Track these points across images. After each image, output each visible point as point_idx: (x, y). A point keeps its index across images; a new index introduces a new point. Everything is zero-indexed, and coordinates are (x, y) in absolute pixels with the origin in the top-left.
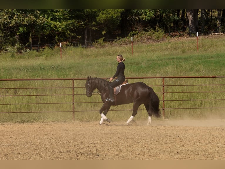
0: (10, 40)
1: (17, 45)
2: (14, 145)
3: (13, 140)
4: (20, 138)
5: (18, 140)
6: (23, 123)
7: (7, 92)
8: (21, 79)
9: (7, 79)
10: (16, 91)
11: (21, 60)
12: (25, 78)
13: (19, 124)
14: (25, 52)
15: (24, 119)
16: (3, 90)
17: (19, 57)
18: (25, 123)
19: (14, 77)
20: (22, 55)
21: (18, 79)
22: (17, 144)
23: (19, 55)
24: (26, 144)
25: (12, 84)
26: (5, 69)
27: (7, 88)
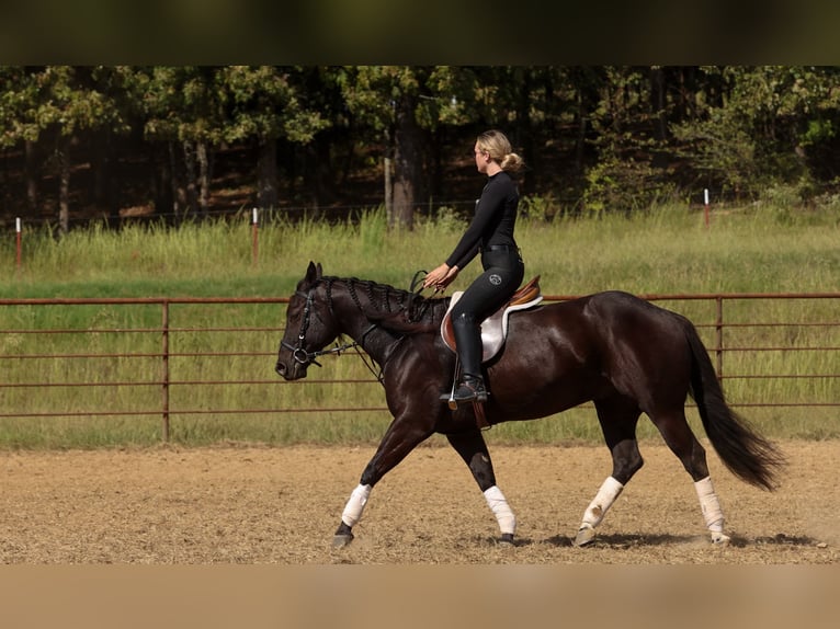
0: (776, 164)
1: (803, 182)
2: (786, 513)
3: (784, 497)
4: (809, 491)
5: (801, 496)
6: (818, 439)
7: (764, 337)
8: (811, 291)
9: (766, 293)
10: (792, 331)
11: (810, 229)
12: (825, 291)
13: (803, 443)
14: (827, 203)
15: (819, 425)
16: (750, 328)
17: (804, 222)
18: (822, 441)
19: (788, 287)
20: (815, 214)
21: (800, 293)
22: (797, 511)
23: (808, 213)
24: (826, 510)
25: (780, 311)
26: (758, 260)
27: (763, 321)
